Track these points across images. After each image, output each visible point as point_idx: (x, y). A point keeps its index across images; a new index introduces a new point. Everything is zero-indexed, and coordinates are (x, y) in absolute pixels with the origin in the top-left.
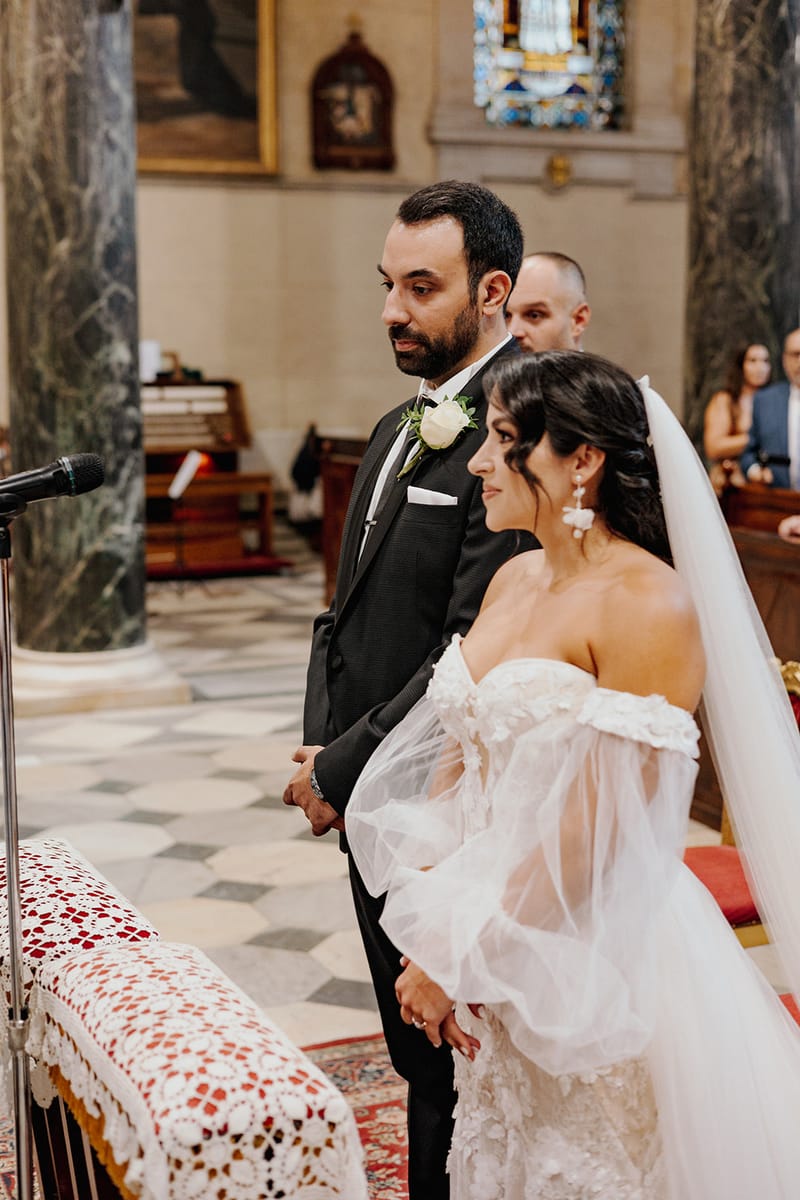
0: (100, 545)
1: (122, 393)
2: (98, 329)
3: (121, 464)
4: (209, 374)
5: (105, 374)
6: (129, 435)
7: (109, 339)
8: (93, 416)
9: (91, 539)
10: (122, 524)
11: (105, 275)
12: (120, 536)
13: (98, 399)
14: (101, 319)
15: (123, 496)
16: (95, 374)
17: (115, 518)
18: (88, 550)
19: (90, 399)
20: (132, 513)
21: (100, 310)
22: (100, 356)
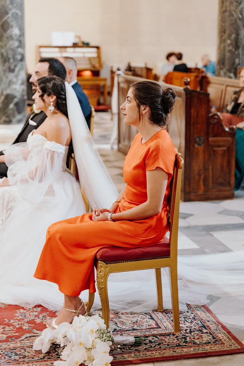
0: (8, 91)
1: (17, 44)
2: (8, 23)
3: (16, 66)
4: (92, 44)
5: (11, 38)
6: (19, 57)
7: (12, 27)
8: (6, 51)
9: (6, 89)
10: (16, 85)
11: (10, 6)
12: (15, 89)
13: (8, 45)
14: (9, 20)
15: (16, 76)
16: (7, 38)
17: (13, 83)
18: (5, 93)
19: (5, 45)
20: (20, 82)
21: (9, 18)
22: (9, 32)
